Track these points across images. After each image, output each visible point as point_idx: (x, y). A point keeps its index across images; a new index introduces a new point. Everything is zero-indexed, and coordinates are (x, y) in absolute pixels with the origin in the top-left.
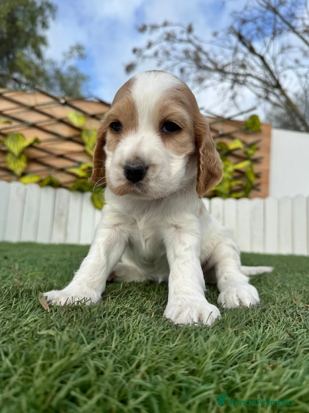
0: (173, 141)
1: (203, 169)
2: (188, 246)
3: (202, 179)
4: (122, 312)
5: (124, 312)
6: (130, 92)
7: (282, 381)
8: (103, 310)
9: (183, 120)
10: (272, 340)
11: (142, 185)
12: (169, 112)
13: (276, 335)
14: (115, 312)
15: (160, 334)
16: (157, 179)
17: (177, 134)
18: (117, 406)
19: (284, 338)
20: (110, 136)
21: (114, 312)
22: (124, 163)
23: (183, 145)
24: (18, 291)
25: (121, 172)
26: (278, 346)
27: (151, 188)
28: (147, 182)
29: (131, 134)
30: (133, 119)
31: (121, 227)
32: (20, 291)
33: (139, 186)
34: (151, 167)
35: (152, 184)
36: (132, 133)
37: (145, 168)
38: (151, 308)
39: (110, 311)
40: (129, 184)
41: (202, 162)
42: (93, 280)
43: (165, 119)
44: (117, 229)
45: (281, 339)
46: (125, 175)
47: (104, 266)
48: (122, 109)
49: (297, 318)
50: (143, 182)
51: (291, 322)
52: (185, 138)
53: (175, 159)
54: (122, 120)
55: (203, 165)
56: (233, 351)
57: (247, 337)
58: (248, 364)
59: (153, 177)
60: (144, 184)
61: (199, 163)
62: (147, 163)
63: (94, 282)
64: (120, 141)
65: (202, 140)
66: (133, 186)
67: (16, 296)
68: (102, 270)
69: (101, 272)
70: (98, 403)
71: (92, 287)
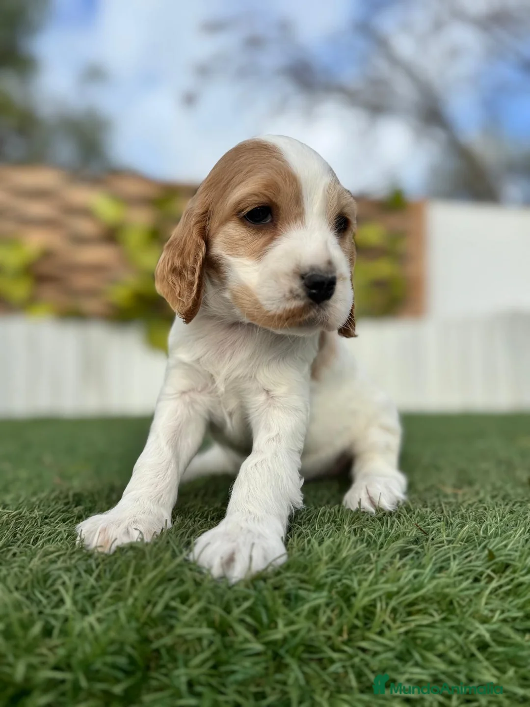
7: (403, 581)
10: (397, 538)
13: (404, 530)
18: (221, 616)
19: (412, 533)
26: (405, 543)
45: (410, 535)
49: (438, 508)
51: (428, 514)
56: (349, 552)
57: (369, 536)
58: (366, 566)
70: (200, 613)
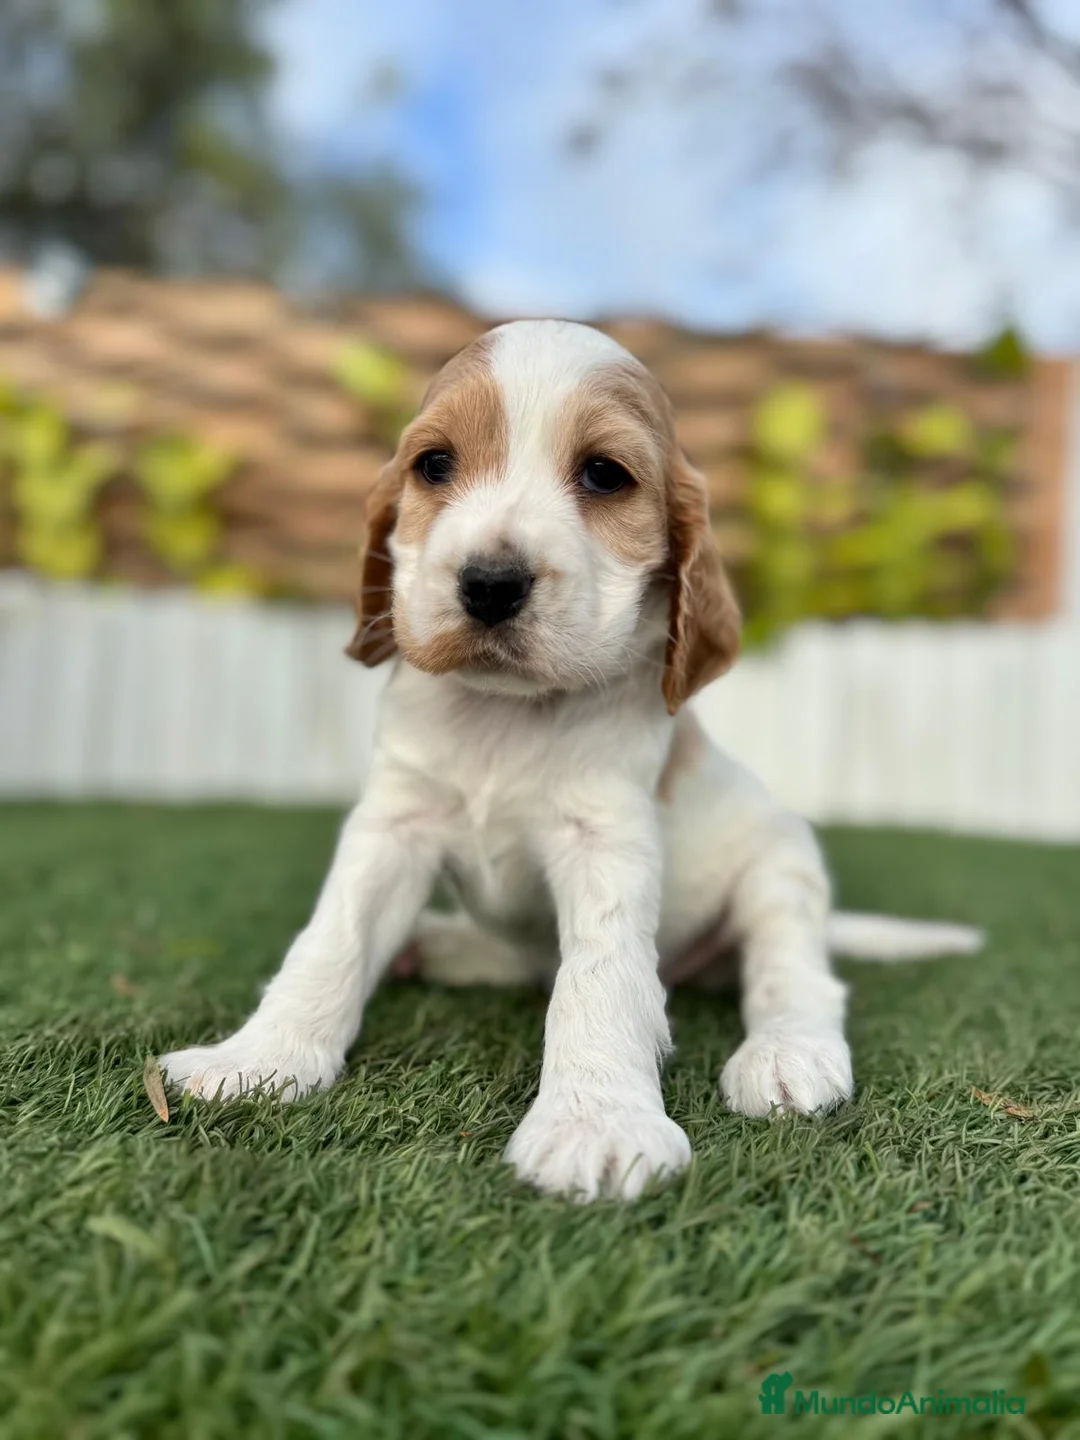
0: (612, 522)
1: (685, 627)
2: (610, 904)
3: (681, 660)
4: (387, 1126)
5: (389, 1129)
6: (486, 363)
8: (329, 1120)
9: (643, 460)
11: (515, 631)
12: (605, 428)
14: (362, 1129)
15: (455, 1229)
16: (562, 619)
17: (622, 500)
20: (412, 500)
21: (359, 1129)
22: (461, 561)
23: (638, 534)
24: (97, 1043)
25: (447, 590)
27: (542, 642)
28: (530, 623)
29: (483, 486)
30: (491, 437)
31: (416, 825)
32: (104, 1044)
33: (503, 636)
34: (546, 579)
35: (544, 631)
36: (489, 478)
37: (527, 579)
38: (477, 1116)
39: (348, 1124)
40: (473, 628)
41: (685, 608)
42: (319, 1013)
43: (591, 445)
44: (405, 830)
46: (461, 600)
47: (352, 964)
48: (460, 410)
50: (517, 623)
52: (642, 513)
53: (612, 573)
54: (458, 439)
55: (686, 618)
59: (552, 609)
60: (522, 630)
61: (674, 610)
62: (533, 565)
63: (318, 1020)
64: (446, 503)
65: (691, 541)
66: (484, 638)
67: (90, 1061)
68: (345, 978)
69: (342, 982)
71: (313, 1034)
